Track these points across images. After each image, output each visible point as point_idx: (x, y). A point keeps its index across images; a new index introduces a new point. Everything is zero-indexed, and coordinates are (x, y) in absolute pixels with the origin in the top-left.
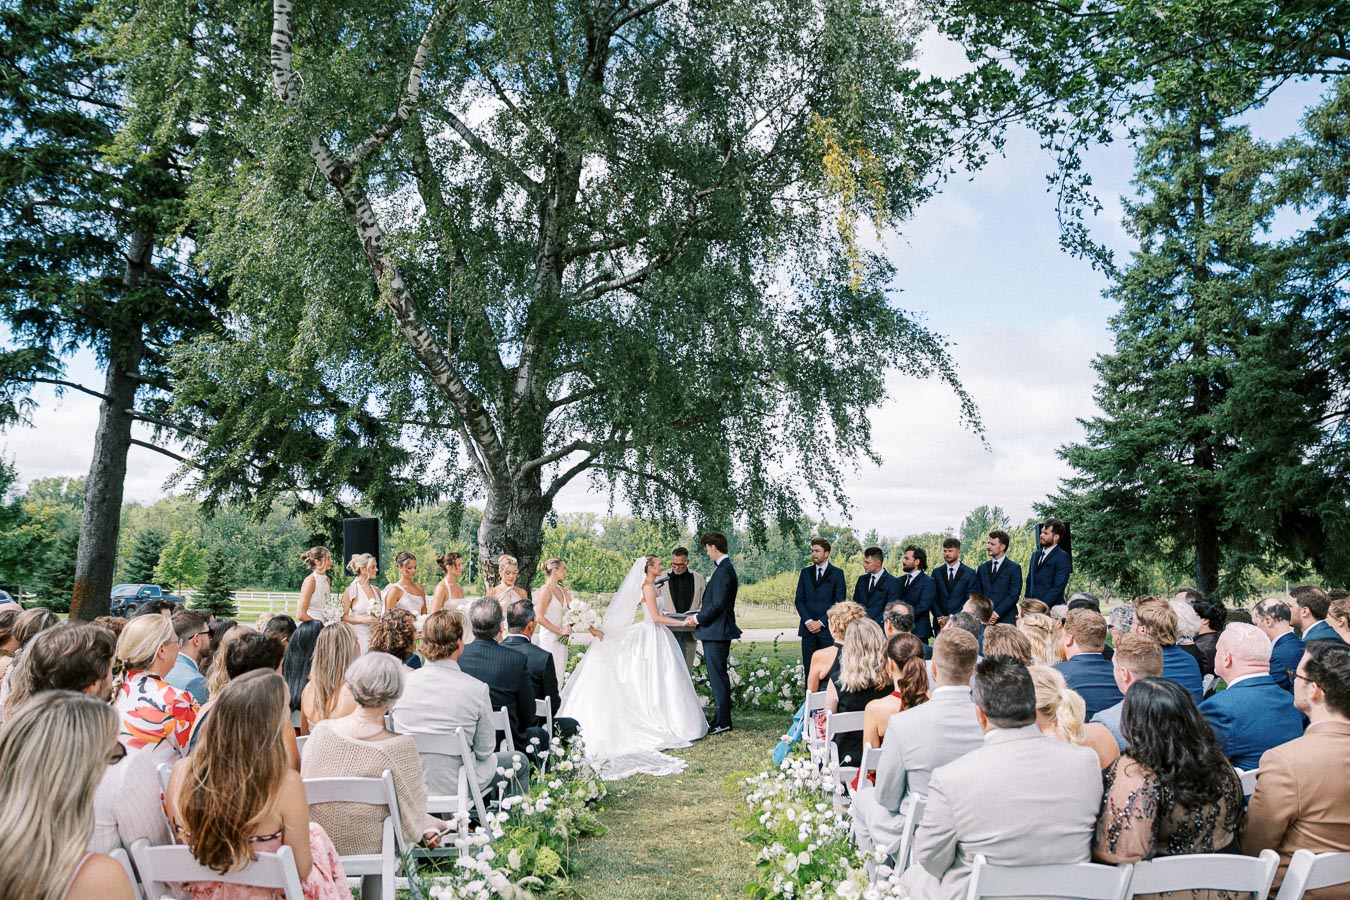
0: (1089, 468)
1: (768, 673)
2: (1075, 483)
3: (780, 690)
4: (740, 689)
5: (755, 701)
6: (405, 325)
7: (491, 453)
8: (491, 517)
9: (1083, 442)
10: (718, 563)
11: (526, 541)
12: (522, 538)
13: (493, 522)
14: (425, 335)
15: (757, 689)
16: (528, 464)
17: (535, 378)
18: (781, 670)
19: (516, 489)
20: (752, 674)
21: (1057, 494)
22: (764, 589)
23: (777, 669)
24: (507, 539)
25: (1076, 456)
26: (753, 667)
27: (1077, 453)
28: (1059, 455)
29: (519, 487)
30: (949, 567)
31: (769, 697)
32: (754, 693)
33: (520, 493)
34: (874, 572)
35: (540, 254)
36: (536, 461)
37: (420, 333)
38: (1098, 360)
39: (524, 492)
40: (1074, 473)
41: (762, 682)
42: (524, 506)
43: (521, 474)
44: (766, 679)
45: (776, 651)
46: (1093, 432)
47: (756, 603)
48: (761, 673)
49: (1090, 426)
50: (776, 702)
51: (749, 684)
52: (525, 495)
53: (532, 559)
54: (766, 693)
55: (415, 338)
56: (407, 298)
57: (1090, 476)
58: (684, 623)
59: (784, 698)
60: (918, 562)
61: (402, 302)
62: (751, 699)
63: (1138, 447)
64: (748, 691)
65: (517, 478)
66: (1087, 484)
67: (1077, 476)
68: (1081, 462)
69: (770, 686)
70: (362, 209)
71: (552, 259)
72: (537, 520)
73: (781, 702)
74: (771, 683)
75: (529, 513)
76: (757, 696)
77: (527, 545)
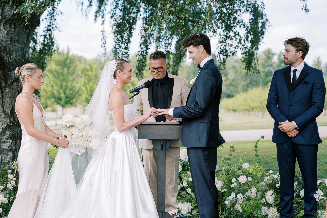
3: (263, 196)
4: (223, 195)
5: (238, 207)
11: (13, 56)
15: (240, 196)
20: (234, 180)
23: (259, 175)
26: (234, 172)
31: (252, 203)
44: (248, 186)
45: (257, 156)
48: (243, 179)
50: (260, 209)
51: (231, 190)
54: (249, 199)
59: (268, 205)
62: (233, 205)
64: (230, 198)
69: (253, 192)
72: (25, 36)
73: (265, 210)
74: (254, 190)
75: (15, 28)
76: (240, 202)
77: (15, 60)
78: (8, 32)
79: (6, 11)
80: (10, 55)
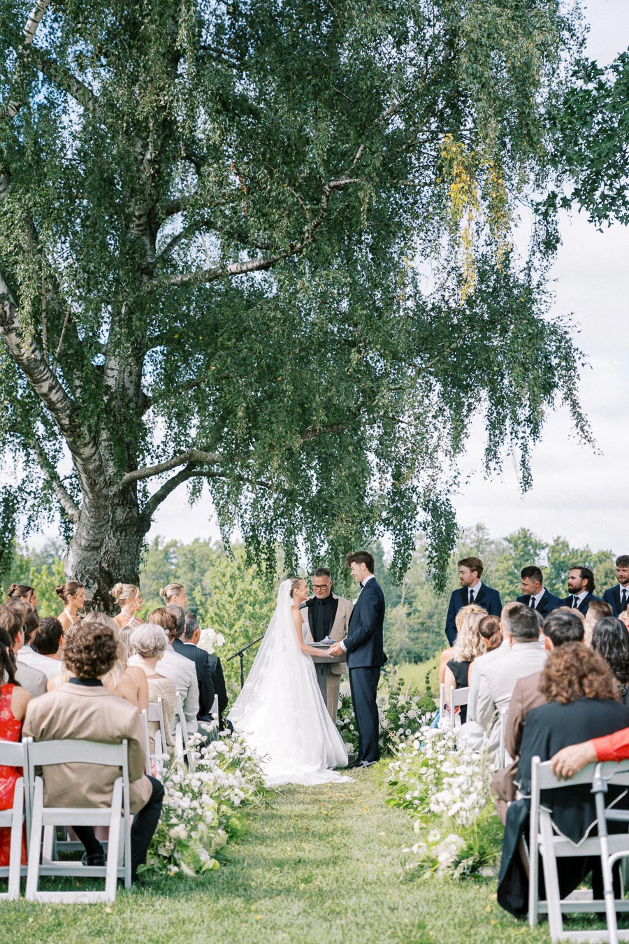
6: (8, 331)
7: (91, 467)
8: (83, 542)
10: (364, 583)
13: (86, 549)
14: (29, 342)
16: (126, 477)
17: (128, 370)
19: (111, 507)
24: (101, 569)
29: (113, 505)
30: (622, 588)
33: (114, 513)
34: (534, 593)
36: (134, 474)
39: (119, 511)
42: (119, 528)
43: (117, 489)
52: (120, 514)
55: (17, 345)
58: (327, 652)
60: (586, 582)
61: (7, 308)
65: (112, 494)
71: (144, 219)
72: (135, 545)
75: (126, 536)
77: (124, 576)
78: (118, 541)
79: (116, 515)
80: (119, 570)
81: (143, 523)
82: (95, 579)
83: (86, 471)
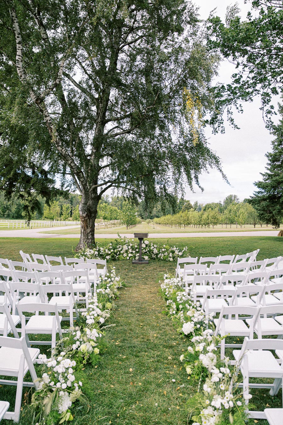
0: (263, 188)
1: (165, 250)
2: (259, 192)
3: (169, 255)
5: (162, 258)
6: (58, 146)
8: (83, 202)
9: (262, 180)
12: (92, 208)
13: (83, 204)
14: (64, 149)
15: (162, 254)
16: (94, 186)
17: (95, 160)
18: (169, 249)
19: (90, 194)
20: (161, 250)
21: (253, 196)
22: (162, 219)
24: (88, 209)
25: (259, 185)
27: (259, 184)
28: (254, 185)
29: (91, 193)
31: (166, 257)
32: (161, 256)
33: (91, 195)
35: (97, 121)
36: (96, 186)
37: (63, 149)
38: (268, 154)
39: (92, 195)
40: (258, 190)
41: (163, 252)
42: (92, 199)
43: (91, 189)
45: (168, 243)
46: (265, 177)
47: (160, 224)
48: (163, 250)
49: (264, 175)
51: (160, 253)
52: (93, 196)
53: (95, 215)
54: (165, 256)
55: (61, 150)
56: (59, 138)
57: (263, 191)
59: (170, 257)
61: (57, 140)
62: (160, 257)
63: (278, 182)
64: (159, 255)
65: (90, 190)
66: (262, 193)
67: (259, 191)
68: (261, 186)
69: (166, 254)
70: (45, 111)
71: (101, 123)
73: (169, 258)
74: (166, 253)
75: (94, 201)
76: (162, 256)
78: (92, 202)
81: (99, 198)
82: (86, 211)
83: (82, 185)
